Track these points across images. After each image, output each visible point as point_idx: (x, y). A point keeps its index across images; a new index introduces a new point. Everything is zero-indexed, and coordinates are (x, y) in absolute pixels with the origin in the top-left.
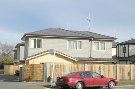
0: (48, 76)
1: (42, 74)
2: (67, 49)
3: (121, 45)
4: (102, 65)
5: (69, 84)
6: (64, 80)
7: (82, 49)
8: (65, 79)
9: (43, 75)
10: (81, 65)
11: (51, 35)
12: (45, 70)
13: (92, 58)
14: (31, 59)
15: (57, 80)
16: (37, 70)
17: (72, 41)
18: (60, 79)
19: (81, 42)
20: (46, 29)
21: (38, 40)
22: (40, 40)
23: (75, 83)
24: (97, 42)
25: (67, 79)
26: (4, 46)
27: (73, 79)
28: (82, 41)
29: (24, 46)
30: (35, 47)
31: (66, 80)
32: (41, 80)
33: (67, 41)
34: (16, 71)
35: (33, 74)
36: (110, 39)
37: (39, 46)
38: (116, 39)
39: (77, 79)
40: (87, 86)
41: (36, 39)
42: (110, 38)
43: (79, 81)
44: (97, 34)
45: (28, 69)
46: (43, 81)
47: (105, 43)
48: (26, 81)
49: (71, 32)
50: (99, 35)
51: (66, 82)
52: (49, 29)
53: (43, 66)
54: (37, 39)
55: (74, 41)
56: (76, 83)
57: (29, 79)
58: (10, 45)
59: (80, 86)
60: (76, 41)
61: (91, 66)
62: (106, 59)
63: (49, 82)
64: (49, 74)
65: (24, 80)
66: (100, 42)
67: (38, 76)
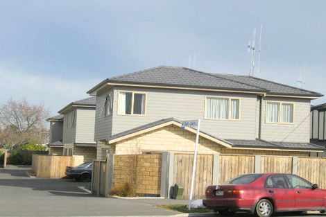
0: (171, 184)
1: (156, 179)
2: (206, 118)
3: (320, 111)
4: (296, 159)
5: (240, 204)
6: (226, 195)
7: (240, 119)
8: (230, 191)
9: (159, 181)
10: (247, 158)
11: (168, 82)
12: (164, 169)
13: (263, 141)
14: (121, 142)
15: (206, 193)
16: (143, 169)
17: (216, 99)
18: (215, 191)
19: (238, 101)
20: (152, 68)
21: (135, 94)
22: (141, 95)
23: (254, 200)
24: (275, 103)
25: (234, 191)
26: (19, 107)
27: (251, 192)
28: (241, 99)
29: (94, 109)
30: (128, 112)
31: (233, 195)
32: (153, 192)
33: (206, 100)
34: (67, 170)
35: (135, 179)
36: (304, 96)
37: (138, 110)
38: (319, 95)
39: (257, 192)
40: (280, 209)
41: (131, 94)
42: (303, 93)
43: (263, 196)
44: (272, 83)
45: (120, 167)
46: (159, 196)
47: (293, 105)
48: (118, 195)
49: (213, 77)
50: (279, 84)
51: (233, 199)
52: (159, 68)
53: (160, 159)
54: (134, 92)
55: (222, 99)
56: (256, 202)
57: (126, 191)
58: (35, 105)
59: (265, 209)
60: (225, 99)
61: (269, 161)
62: (296, 144)
63: (175, 198)
64: (175, 180)
65: (113, 193)
66: (281, 102)
67: (147, 182)
